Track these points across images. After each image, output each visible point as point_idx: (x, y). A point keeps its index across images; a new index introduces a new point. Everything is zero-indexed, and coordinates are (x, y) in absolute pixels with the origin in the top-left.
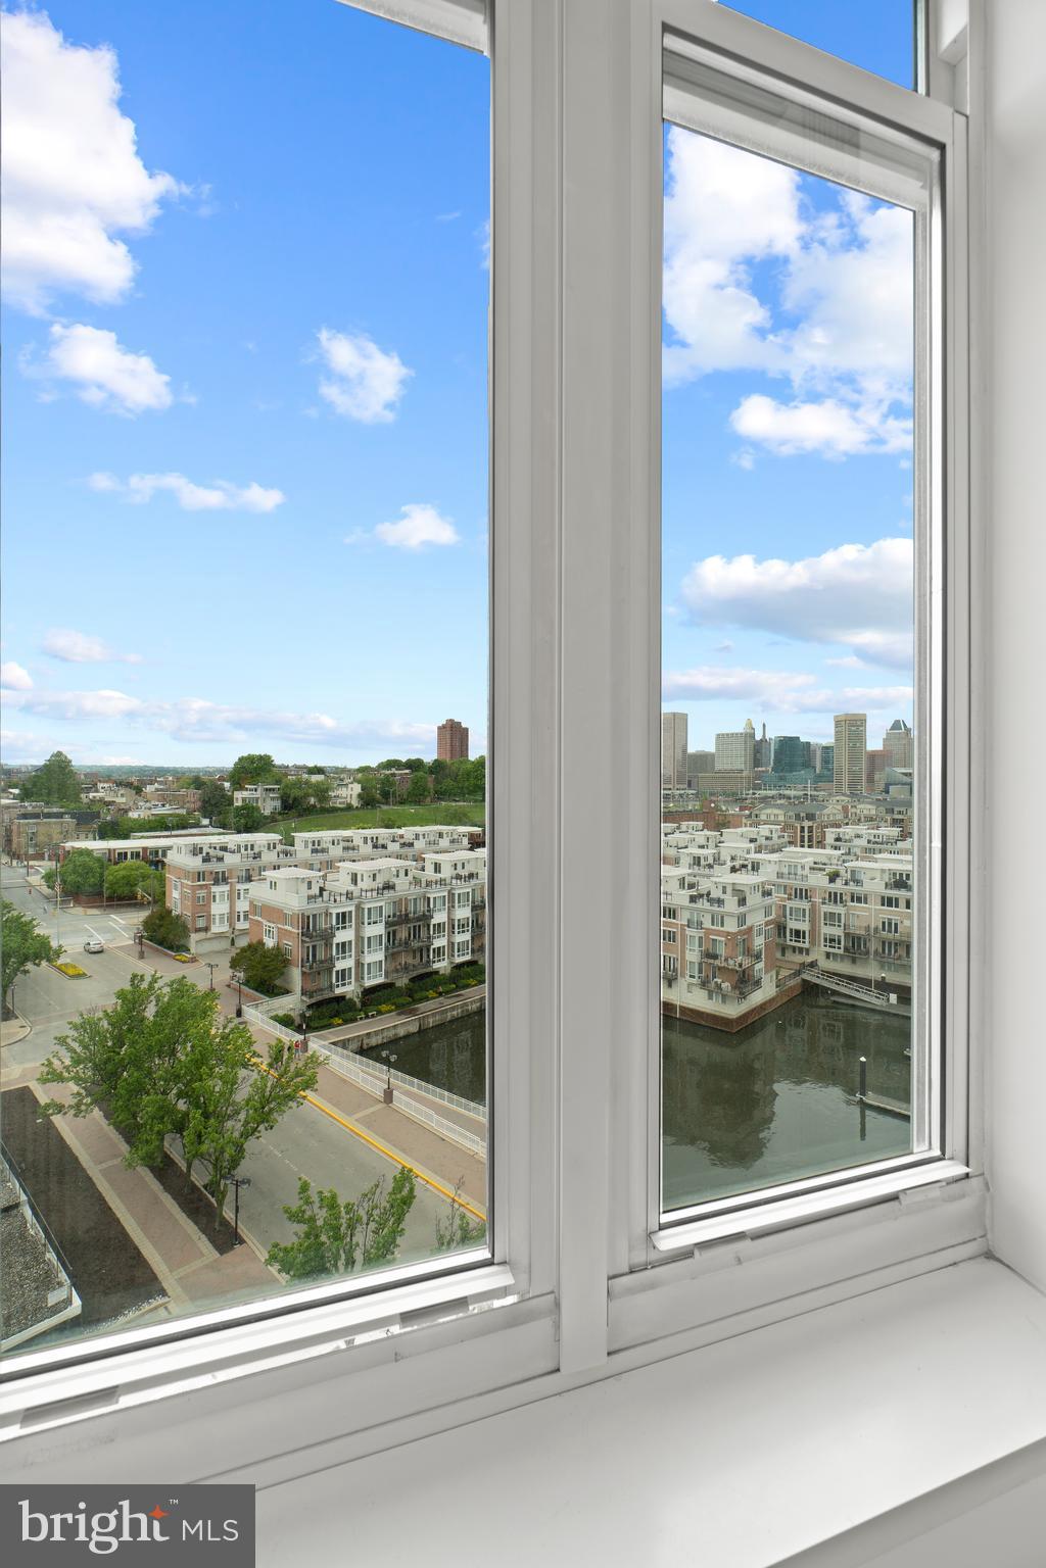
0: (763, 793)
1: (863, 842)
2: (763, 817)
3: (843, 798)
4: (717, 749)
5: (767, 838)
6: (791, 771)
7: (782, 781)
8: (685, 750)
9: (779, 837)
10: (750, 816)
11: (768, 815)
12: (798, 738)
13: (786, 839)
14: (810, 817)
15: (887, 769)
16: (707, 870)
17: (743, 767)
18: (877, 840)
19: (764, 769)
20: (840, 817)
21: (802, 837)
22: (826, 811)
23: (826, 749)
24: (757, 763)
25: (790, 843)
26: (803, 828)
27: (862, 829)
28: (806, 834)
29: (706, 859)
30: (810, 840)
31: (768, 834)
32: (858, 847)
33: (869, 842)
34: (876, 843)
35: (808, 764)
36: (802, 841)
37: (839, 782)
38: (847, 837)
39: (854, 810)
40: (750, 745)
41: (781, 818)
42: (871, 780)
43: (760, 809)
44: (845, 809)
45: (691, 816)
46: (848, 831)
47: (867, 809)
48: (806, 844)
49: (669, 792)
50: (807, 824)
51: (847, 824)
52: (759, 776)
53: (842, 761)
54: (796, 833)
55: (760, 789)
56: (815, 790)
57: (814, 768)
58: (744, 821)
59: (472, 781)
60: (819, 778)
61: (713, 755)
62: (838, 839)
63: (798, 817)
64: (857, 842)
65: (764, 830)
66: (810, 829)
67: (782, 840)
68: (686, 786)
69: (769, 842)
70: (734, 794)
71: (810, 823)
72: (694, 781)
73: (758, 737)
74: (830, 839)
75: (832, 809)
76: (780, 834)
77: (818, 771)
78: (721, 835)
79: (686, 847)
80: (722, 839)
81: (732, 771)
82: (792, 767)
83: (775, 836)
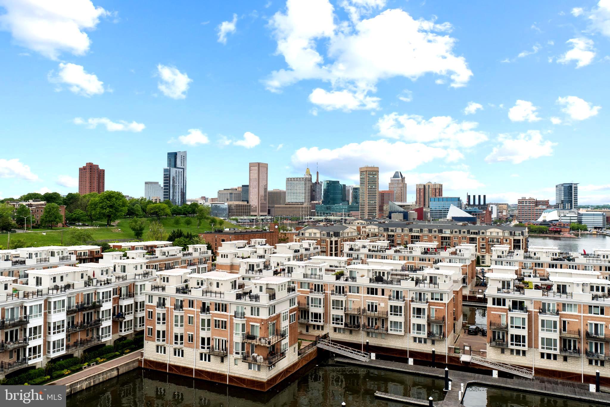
0: (316, 218)
1: (366, 251)
2: (307, 235)
3: (361, 221)
4: (287, 189)
5: (307, 250)
6: (334, 204)
7: (327, 211)
8: (266, 189)
9: (314, 248)
10: (299, 234)
11: (310, 234)
12: (338, 182)
13: (319, 250)
14: (337, 234)
15: (390, 202)
16: (258, 273)
17: (303, 200)
18: (374, 249)
19: (317, 202)
20: (355, 234)
21: (331, 248)
22: (347, 231)
23: (355, 190)
24: (313, 198)
25: (322, 252)
26: (331, 242)
27: (366, 242)
28: (334, 246)
29: (258, 266)
30: (336, 250)
31: (307, 247)
32: (362, 254)
33: (369, 250)
34: (374, 251)
35: (344, 199)
36: (331, 251)
37: (363, 210)
38: (357, 248)
39: (364, 229)
40: (309, 185)
41: (318, 235)
42: (381, 209)
43: (305, 230)
44: (359, 229)
45: (261, 234)
46: (359, 243)
47: (373, 229)
48: (334, 252)
49: (254, 218)
50: (334, 239)
51: (360, 239)
52: (314, 207)
53: (364, 199)
54: (327, 245)
55: (315, 215)
56: (349, 216)
57: (348, 201)
58: (295, 237)
59: (98, 210)
60: (351, 208)
61: (285, 193)
62: (351, 249)
63: (328, 235)
64: (363, 251)
65: (305, 244)
66: (336, 242)
67: (317, 250)
68: (266, 213)
69: (307, 252)
70: (298, 219)
71: (336, 239)
72: (272, 210)
73: (314, 180)
74: (346, 249)
75: (350, 230)
76: (315, 246)
77: (350, 204)
78: (275, 248)
79: (249, 257)
80: (275, 251)
81: (297, 203)
82: (334, 201)
83: (312, 248)
